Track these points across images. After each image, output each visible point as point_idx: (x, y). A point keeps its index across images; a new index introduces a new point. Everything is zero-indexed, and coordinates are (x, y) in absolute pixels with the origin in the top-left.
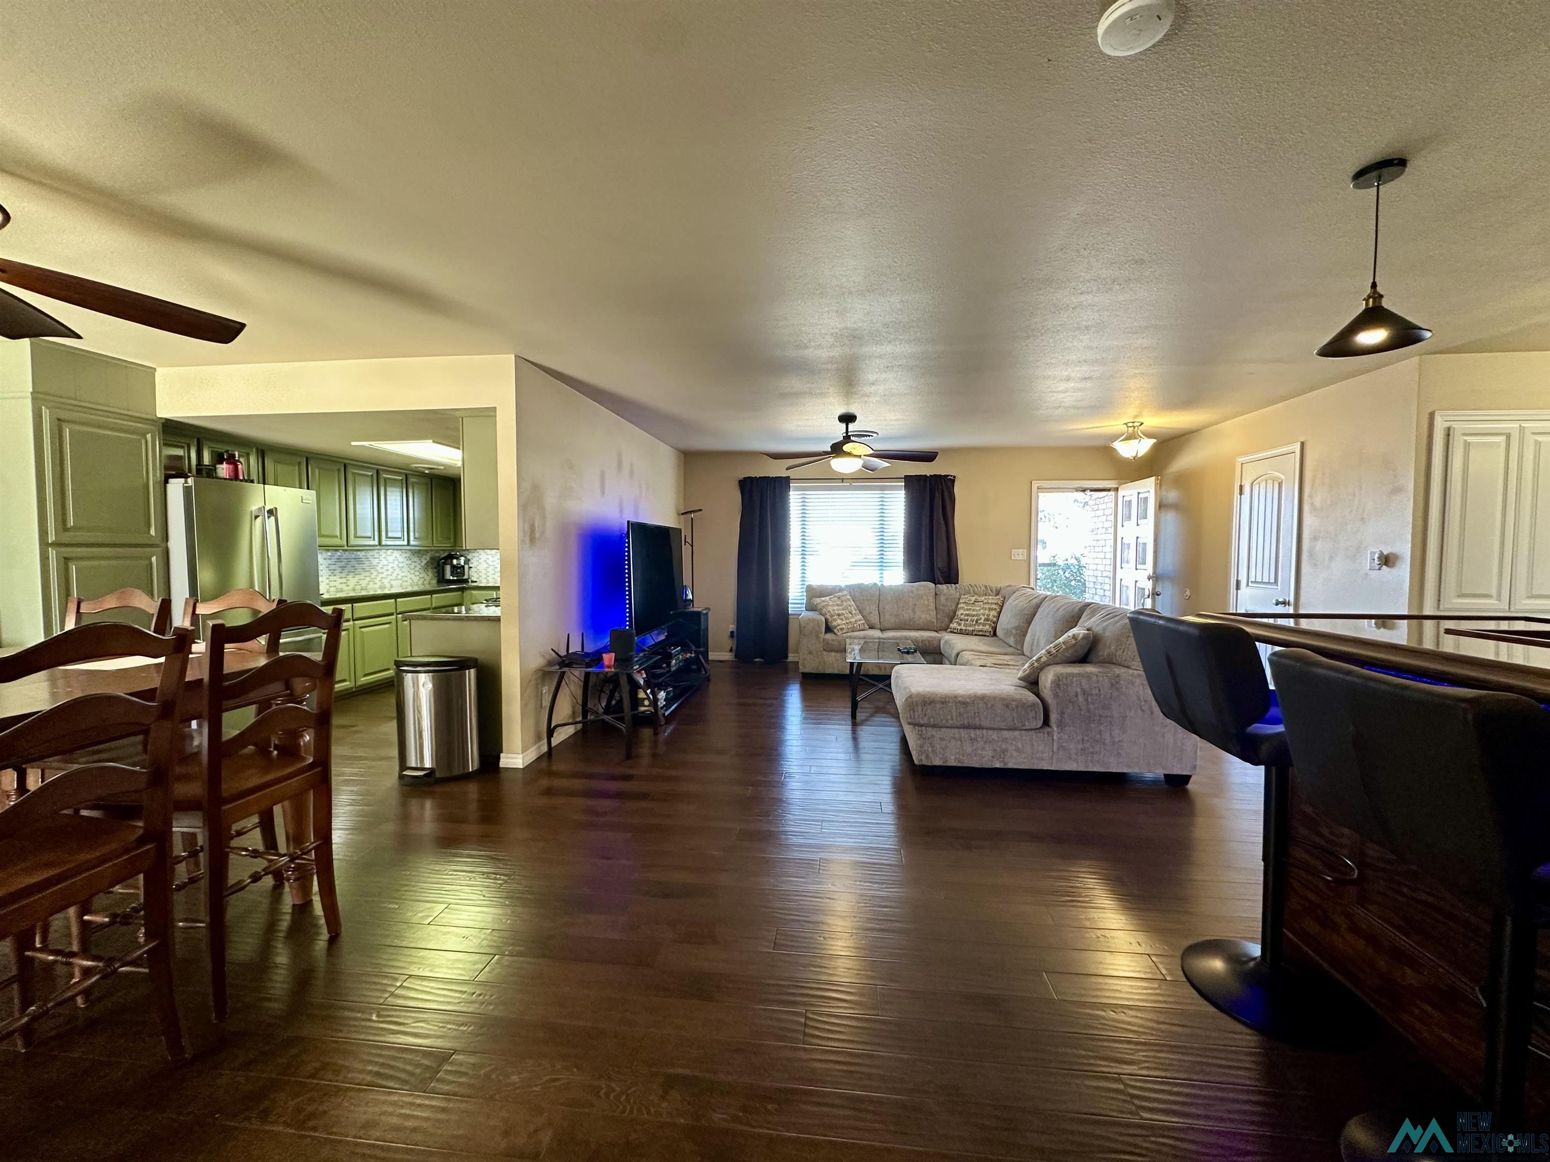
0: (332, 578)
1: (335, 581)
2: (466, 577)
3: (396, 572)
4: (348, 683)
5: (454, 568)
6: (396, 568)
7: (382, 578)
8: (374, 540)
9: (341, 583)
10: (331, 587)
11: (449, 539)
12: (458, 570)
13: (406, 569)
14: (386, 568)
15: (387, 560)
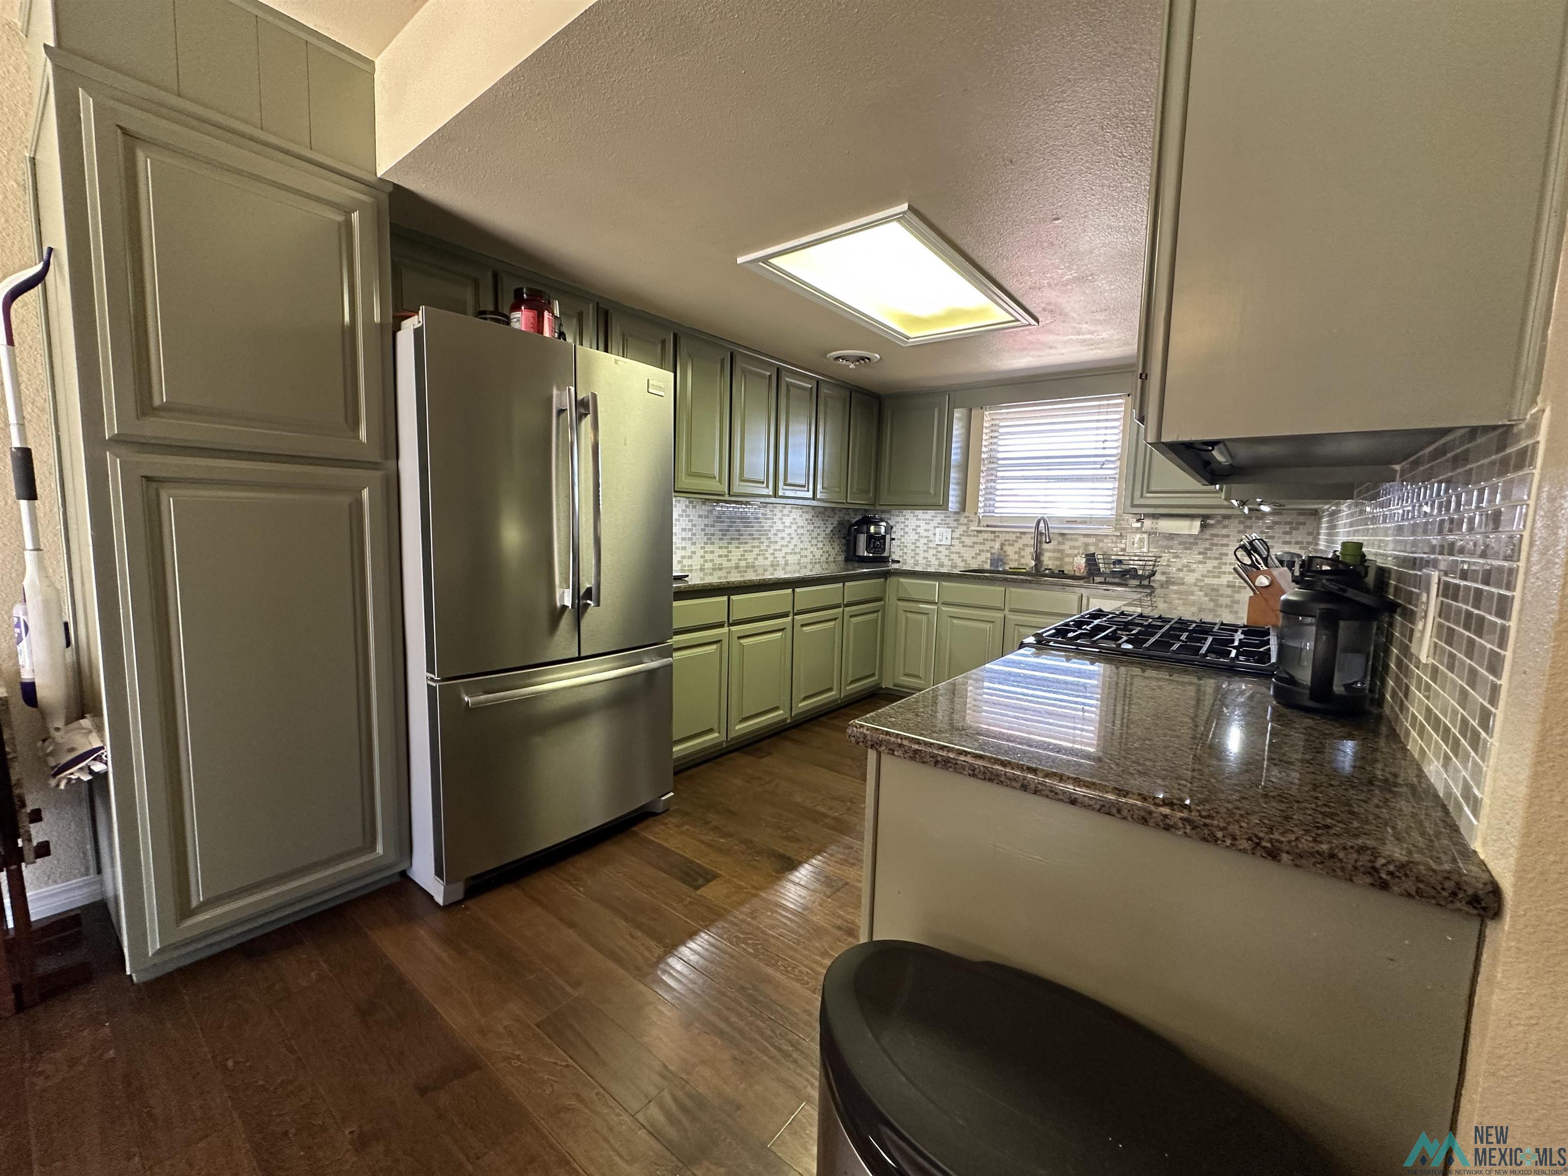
0: (709, 548)
1: (712, 552)
2: (885, 554)
3: (794, 542)
4: (717, 735)
5: (870, 537)
6: (794, 536)
7: (775, 550)
8: (767, 487)
9: (720, 556)
10: (706, 561)
11: (867, 492)
12: (878, 543)
13: (806, 538)
14: (780, 535)
15: (783, 523)
